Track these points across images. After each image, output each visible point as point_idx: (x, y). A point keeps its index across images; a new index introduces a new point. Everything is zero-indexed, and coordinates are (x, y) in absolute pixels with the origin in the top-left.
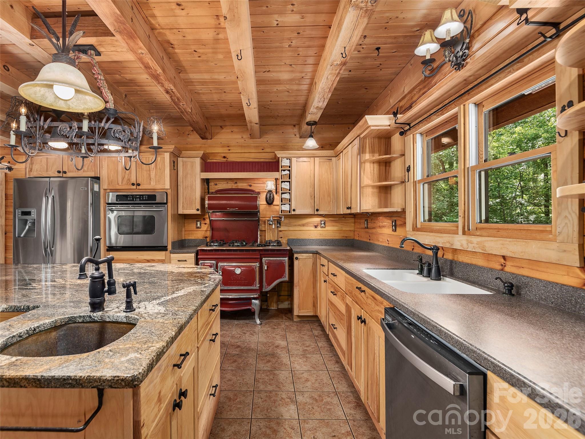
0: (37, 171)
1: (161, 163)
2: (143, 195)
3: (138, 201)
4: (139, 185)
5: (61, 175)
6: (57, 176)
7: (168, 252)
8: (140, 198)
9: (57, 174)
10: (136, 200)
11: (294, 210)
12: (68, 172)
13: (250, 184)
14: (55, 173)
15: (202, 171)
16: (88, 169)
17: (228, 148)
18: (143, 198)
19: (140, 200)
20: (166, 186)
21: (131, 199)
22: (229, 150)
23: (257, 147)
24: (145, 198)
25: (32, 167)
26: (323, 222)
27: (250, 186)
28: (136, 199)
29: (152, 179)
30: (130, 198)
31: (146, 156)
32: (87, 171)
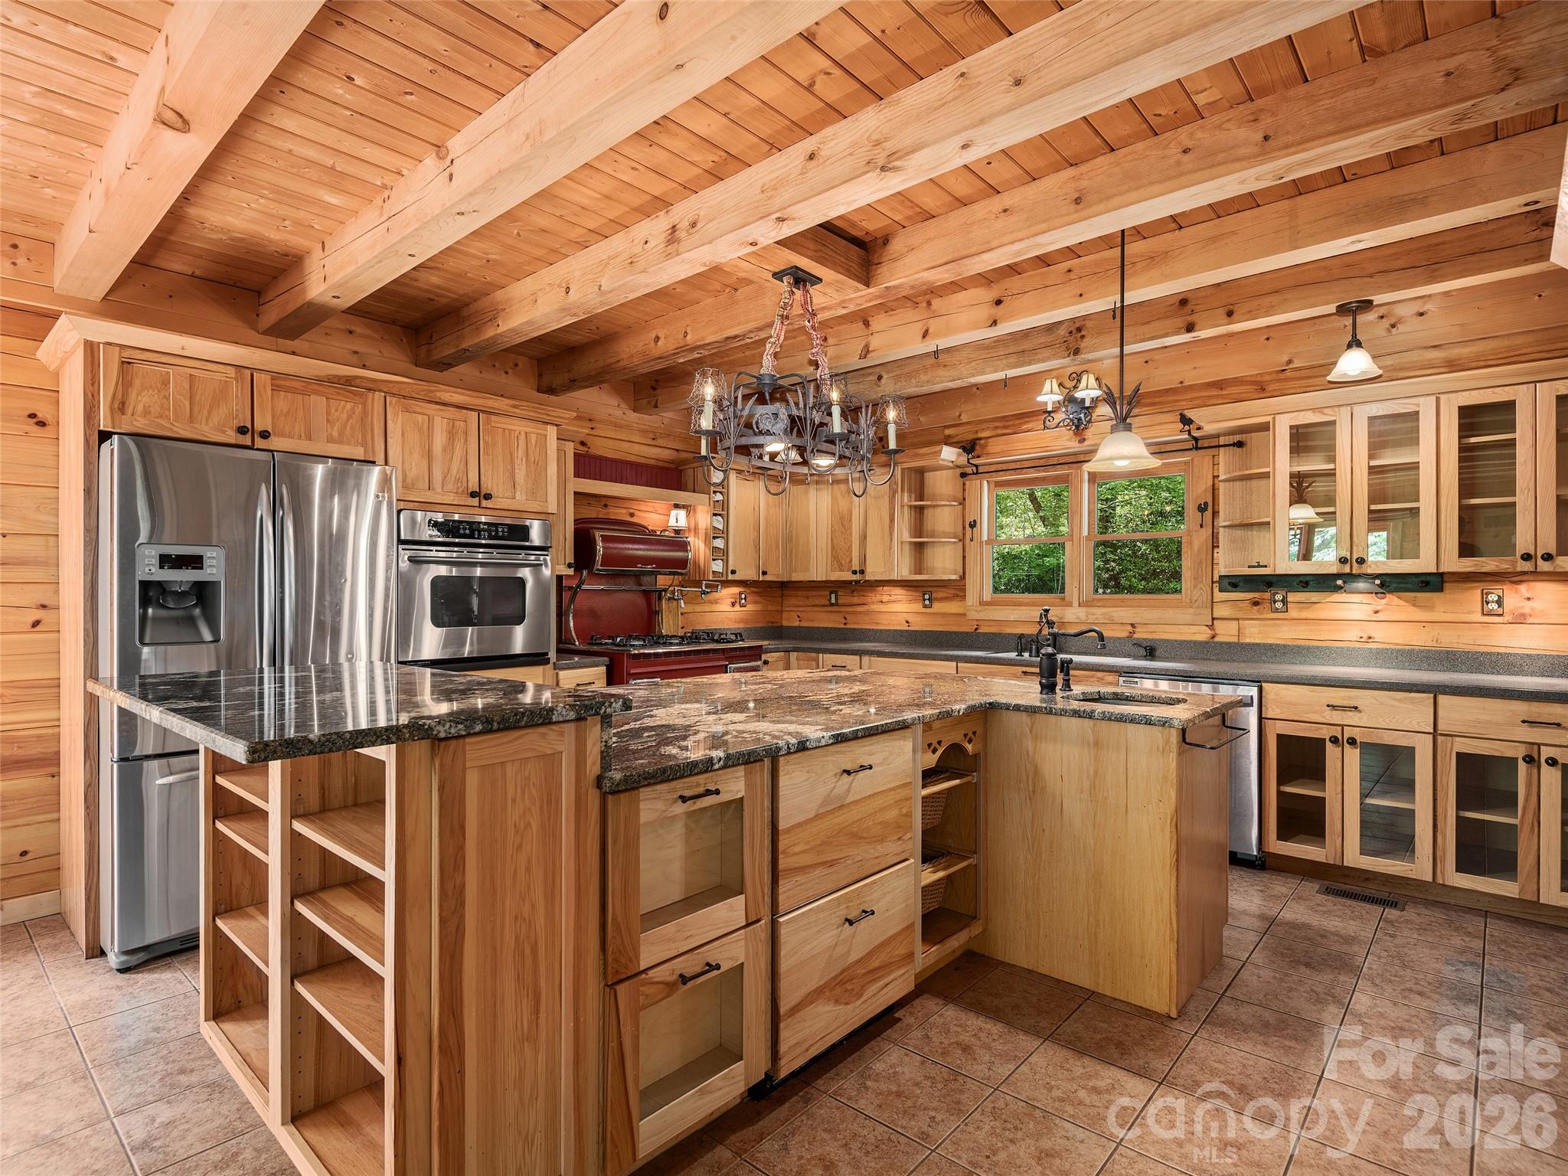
0: (146, 412)
1: (538, 449)
2: (496, 525)
3: (484, 539)
4: (488, 497)
5: (247, 440)
6: (233, 441)
7: (551, 665)
8: (489, 531)
9: (231, 437)
10: (479, 535)
11: (733, 572)
12: (275, 434)
13: (631, 511)
14: (224, 432)
15: (577, 475)
16: (341, 433)
17: (590, 425)
18: (497, 531)
19: (490, 537)
20: (550, 507)
21: (467, 532)
22: (592, 428)
23: (644, 432)
24: (503, 531)
25: (125, 394)
26: (743, 596)
27: (632, 515)
28: (479, 532)
29: (517, 486)
30: (465, 529)
31: (505, 426)
32: (340, 442)
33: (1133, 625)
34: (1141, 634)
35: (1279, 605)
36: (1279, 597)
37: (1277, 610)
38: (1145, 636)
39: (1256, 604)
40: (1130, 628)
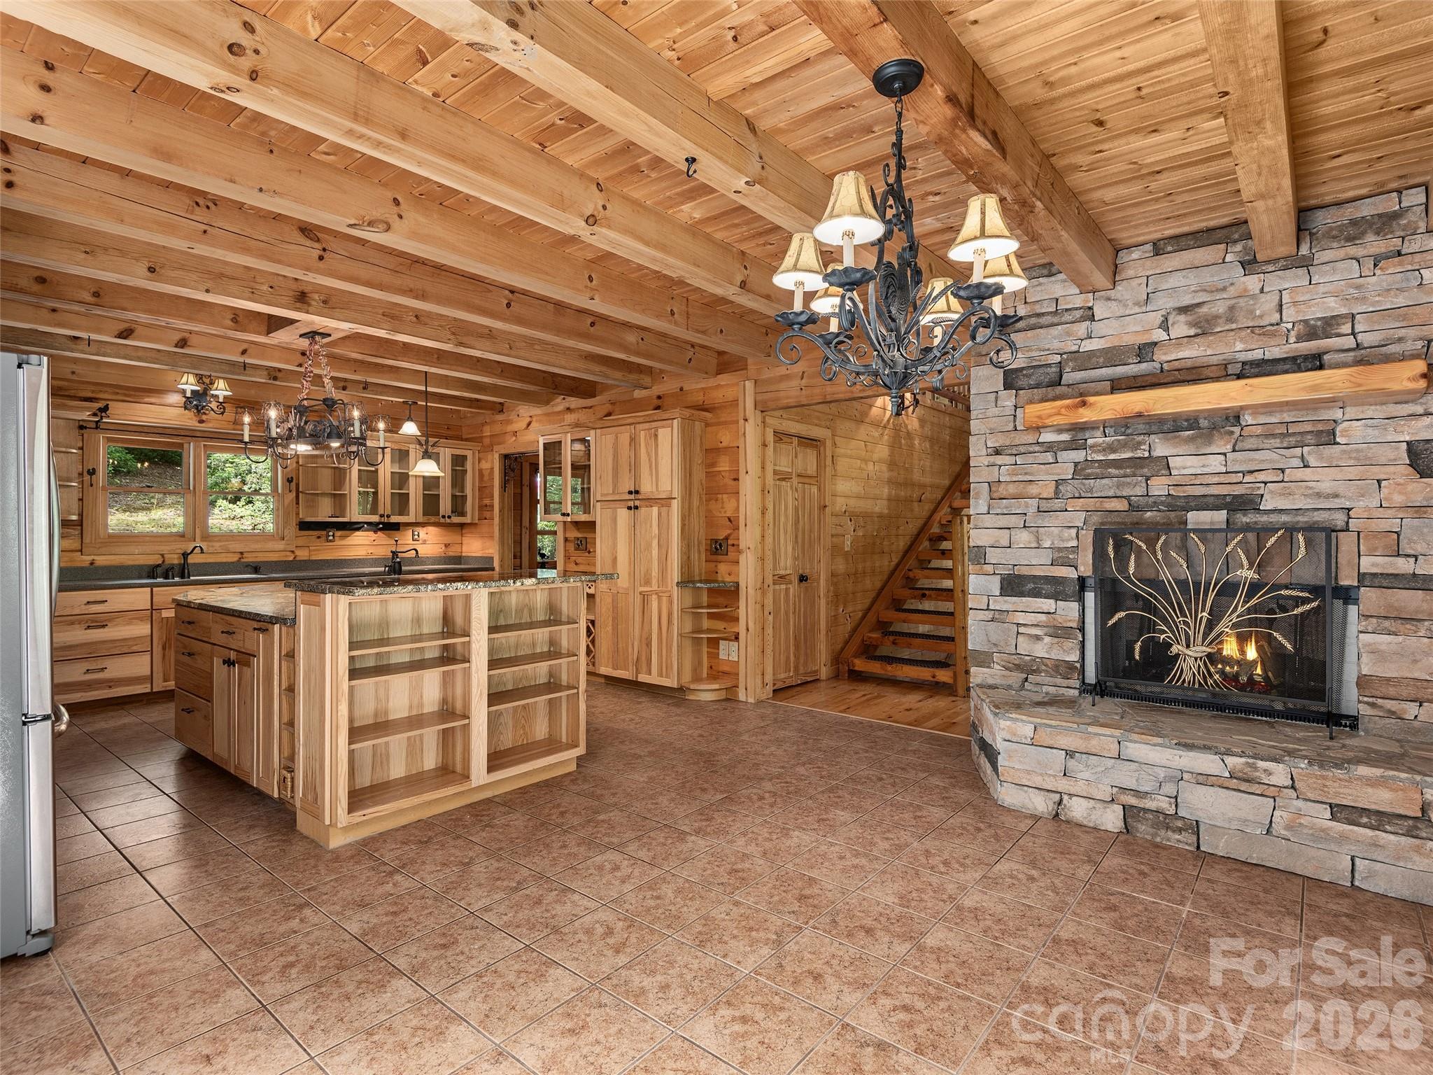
33: (242, 553)
34: (249, 558)
35: (331, 538)
36: (331, 533)
37: (331, 541)
38: (250, 560)
39: (319, 537)
40: (239, 556)
